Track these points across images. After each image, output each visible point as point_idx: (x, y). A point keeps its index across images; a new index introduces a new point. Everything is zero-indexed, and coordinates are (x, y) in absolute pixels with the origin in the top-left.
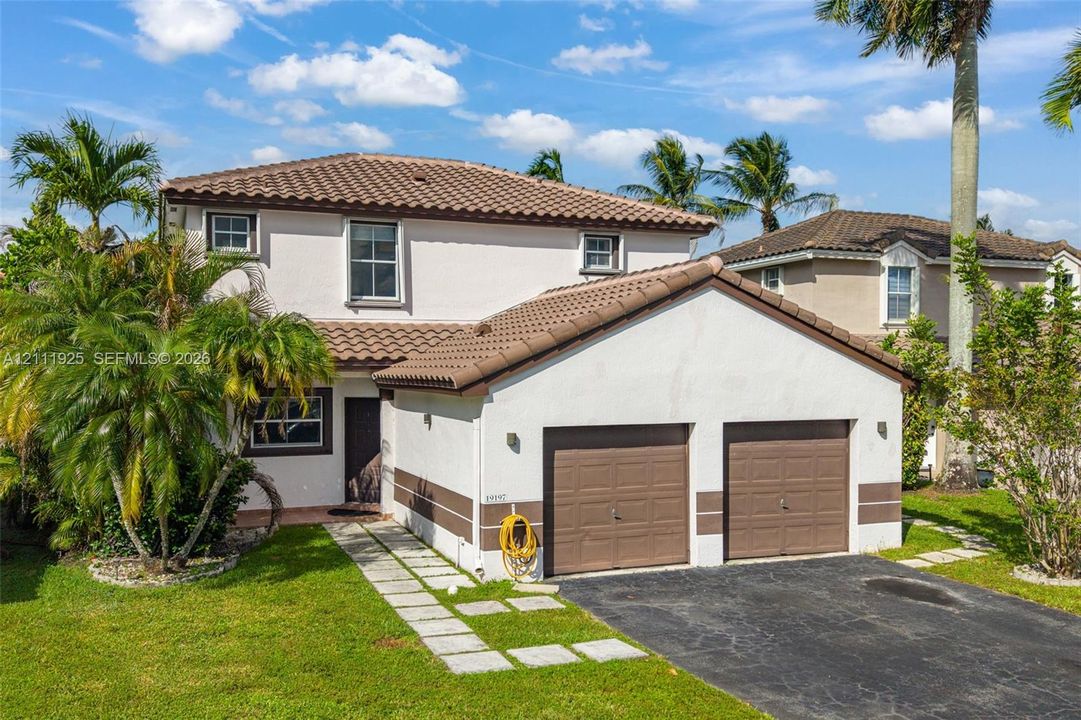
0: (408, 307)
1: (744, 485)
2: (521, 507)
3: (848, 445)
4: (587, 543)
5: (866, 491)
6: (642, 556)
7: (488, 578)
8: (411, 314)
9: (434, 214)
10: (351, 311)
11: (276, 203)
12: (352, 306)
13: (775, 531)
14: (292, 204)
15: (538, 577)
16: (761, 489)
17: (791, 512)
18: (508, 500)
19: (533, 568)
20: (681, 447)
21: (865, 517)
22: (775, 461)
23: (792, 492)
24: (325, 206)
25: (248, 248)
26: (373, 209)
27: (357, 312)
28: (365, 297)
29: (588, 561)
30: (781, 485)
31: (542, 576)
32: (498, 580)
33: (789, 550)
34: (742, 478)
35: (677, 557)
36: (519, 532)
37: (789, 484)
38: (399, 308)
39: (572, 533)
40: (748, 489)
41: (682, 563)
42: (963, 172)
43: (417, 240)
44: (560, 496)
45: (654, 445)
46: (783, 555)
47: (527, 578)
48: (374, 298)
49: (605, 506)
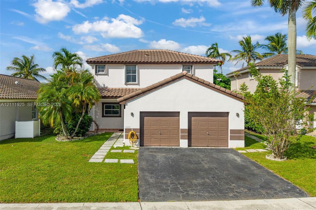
0: (138, 84)
1: (196, 128)
2: (134, 129)
3: (228, 119)
4: (152, 139)
5: (232, 131)
6: (166, 144)
7: (126, 145)
8: (139, 86)
9: (144, 63)
10: (126, 86)
11: (109, 63)
12: (126, 84)
13: (205, 140)
14: (112, 63)
15: (138, 146)
16: (201, 129)
17: (210, 135)
18: (131, 128)
19: (137, 144)
20: (178, 117)
21: (232, 138)
22: (205, 122)
23: (210, 130)
24: (119, 63)
25: (104, 73)
26: (130, 63)
27: (127, 86)
28: (129, 82)
29: (152, 143)
30: (207, 128)
31: (139, 146)
32: (128, 146)
33: (209, 145)
34: (195, 126)
35: (176, 145)
36: (132, 135)
37: (209, 128)
38: (136, 85)
39: (149, 137)
40: (197, 129)
41: (178, 146)
42: (291, 43)
43: (141, 69)
44: (145, 128)
45: (170, 117)
46: (208, 147)
47: (135, 146)
48: (131, 82)
49: (157, 131)
